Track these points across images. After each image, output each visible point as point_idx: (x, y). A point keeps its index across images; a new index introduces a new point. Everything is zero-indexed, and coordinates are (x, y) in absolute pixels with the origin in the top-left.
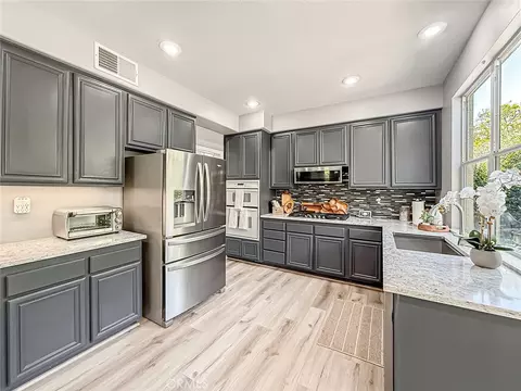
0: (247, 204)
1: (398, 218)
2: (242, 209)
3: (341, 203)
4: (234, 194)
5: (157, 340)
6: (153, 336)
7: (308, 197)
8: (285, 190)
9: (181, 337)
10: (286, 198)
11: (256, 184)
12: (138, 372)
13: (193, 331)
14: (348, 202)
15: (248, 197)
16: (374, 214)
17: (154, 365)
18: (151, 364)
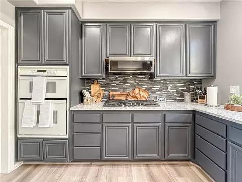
0: (50, 95)
1: (182, 100)
2: (44, 101)
3: (143, 91)
4: (31, 84)
7: (115, 87)
8: (94, 80)
10: (95, 88)
11: (64, 71)
14: (147, 90)
15: (51, 87)
16: (167, 99)
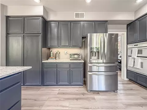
2: (136, 58)
4: (132, 51)
5: (83, 94)
6: (83, 92)
9: (89, 98)
12: (73, 99)
13: (94, 99)
17: (77, 100)
18: (77, 99)
